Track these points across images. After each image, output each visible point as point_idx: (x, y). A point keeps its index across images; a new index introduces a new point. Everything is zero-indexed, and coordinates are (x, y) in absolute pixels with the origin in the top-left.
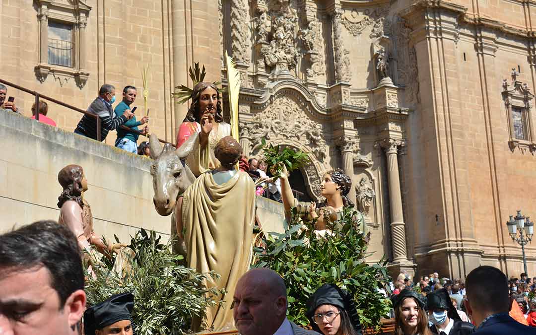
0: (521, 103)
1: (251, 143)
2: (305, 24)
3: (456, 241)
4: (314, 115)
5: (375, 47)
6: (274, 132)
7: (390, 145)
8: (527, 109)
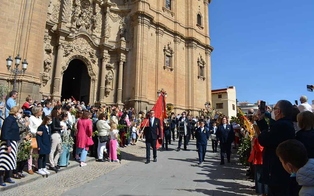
0: (169, 54)
1: (65, 52)
2: (95, 13)
3: (139, 97)
4: (93, 46)
5: (121, 27)
6: (76, 50)
7: (121, 61)
8: (171, 57)
